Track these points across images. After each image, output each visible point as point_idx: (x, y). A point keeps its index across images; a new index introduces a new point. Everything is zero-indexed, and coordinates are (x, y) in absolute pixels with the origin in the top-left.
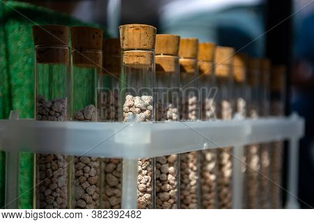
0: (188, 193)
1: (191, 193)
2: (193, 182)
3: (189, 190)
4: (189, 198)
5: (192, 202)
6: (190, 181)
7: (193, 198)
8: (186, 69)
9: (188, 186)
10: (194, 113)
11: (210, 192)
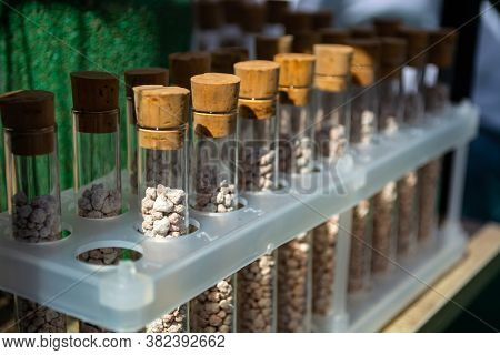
0: (257, 285)
1: (261, 286)
2: (265, 271)
3: (258, 282)
4: (259, 292)
5: (263, 297)
6: (261, 270)
7: (264, 291)
8: (257, 114)
9: (258, 276)
10: (268, 176)
11: (299, 267)
